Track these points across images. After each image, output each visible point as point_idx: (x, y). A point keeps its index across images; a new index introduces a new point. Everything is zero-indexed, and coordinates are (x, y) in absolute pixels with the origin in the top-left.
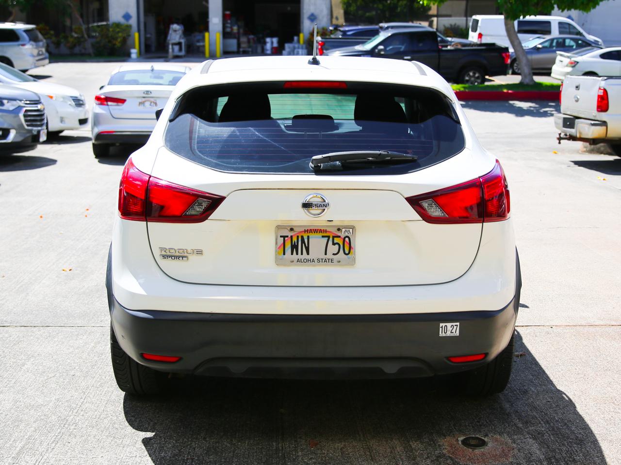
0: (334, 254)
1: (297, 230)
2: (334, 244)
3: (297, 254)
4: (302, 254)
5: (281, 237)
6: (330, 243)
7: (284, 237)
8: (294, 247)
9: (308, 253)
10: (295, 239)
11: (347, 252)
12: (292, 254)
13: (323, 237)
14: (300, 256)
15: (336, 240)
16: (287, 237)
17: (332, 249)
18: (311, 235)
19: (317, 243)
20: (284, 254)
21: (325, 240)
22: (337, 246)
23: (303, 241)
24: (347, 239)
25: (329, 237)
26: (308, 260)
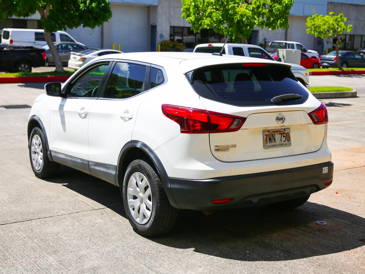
0: (284, 141)
1: (271, 131)
2: (284, 137)
3: (271, 143)
4: (273, 143)
5: (265, 135)
6: (282, 136)
7: (266, 135)
8: (270, 139)
9: (275, 142)
10: (270, 136)
11: (288, 140)
12: (270, 143)
13: (280, 134)
14: (272, 144)
15: (285, 135)
16: (267, 135)
17: (283, 139)
18: (276, 133)
19: (278, 137)
20: (267, 143)
21: (280, 135)
22: (285, 138)
23: (273, 137)
24: (288, 134)
25: (282, 134)
26: (275, 145)
